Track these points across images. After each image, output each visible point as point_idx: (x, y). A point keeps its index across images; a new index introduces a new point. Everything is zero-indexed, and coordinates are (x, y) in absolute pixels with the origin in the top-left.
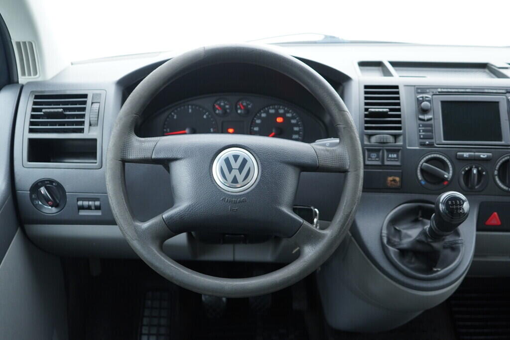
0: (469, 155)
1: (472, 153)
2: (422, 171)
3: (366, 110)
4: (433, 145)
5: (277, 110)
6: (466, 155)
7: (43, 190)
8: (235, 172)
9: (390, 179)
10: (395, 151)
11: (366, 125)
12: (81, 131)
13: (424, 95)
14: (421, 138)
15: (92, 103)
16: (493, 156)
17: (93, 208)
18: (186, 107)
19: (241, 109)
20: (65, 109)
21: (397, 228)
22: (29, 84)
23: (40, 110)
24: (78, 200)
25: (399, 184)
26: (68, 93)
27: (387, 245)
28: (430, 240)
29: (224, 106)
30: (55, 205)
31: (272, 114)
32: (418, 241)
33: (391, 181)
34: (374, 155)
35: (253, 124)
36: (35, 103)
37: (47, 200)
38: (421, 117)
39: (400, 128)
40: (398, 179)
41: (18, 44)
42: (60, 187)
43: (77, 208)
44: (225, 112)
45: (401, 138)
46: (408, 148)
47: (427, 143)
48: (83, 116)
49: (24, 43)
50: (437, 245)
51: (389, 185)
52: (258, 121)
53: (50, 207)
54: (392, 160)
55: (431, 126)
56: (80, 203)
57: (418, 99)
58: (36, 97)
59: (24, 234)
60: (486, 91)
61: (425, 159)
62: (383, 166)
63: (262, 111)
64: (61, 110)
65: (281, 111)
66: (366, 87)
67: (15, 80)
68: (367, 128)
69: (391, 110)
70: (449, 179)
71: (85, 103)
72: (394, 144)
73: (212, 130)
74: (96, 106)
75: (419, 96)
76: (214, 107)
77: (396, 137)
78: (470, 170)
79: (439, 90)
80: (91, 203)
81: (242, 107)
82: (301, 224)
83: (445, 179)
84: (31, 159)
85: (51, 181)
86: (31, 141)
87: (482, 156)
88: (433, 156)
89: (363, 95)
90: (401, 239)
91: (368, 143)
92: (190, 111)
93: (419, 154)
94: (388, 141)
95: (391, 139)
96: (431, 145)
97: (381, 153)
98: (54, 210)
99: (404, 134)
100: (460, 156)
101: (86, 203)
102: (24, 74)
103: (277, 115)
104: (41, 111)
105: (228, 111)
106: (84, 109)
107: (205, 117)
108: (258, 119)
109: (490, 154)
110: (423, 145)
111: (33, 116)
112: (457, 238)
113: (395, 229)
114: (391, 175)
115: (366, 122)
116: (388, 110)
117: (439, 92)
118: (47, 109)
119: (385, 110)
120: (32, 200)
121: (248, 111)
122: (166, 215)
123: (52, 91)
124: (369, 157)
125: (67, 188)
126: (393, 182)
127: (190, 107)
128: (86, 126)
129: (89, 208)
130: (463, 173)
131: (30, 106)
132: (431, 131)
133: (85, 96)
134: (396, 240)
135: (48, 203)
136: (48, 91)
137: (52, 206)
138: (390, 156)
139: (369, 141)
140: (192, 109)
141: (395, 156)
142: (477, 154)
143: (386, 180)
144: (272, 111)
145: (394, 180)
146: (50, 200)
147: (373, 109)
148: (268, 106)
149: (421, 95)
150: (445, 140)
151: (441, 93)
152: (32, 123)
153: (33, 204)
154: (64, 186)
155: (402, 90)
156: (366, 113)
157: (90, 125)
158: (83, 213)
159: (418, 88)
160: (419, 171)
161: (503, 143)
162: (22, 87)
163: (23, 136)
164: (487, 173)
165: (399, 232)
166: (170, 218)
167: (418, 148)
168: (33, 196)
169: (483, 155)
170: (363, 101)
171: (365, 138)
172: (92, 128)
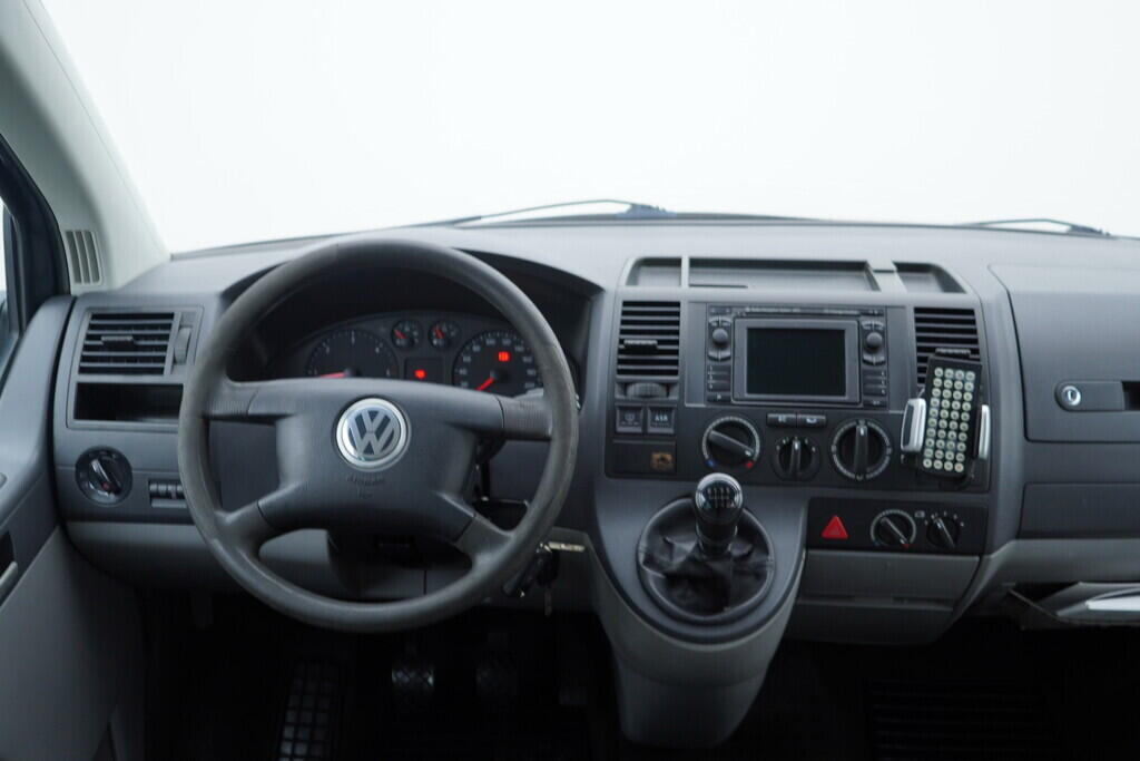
0: (788, 419)
1: (793, 416)
2: (710, 444)
3: (621, 341)
4: (730, 400)
5: (499, 341)
6: (782, 418)
7: (96, 465)
8: (370, 437)
9: (657, 456)
10: (667, 410)
11: (620, 367)
12: (160, 371)
13: (720, 318)
14: (709, 390)
15: (180, 327)
16: (827, 421)
17: (174, 495)
18: (346, 333)
19: (437, 336)
20: (137, 337)
21: (668, 539)
22: (87, 296)
23: (98, 337)
24: (151, 482)
25: (671, 465)
26: (145, 310)
27: (644, 567)
28: (704, 557)
29: (410, 333)
30: (116, 490)
31: (491, 346)
32: (691, 559)
33: (658, 460)
34: (630, 417)
35: (457, 362)
36: (92, 327)
37: (100, 482)
38: (713, 353)
39: (675, 373)
40: (669, 457)
41: (70, 234)
42: (122, 460)
43: (148, 496)
44: (411, 341)
45: (676, 389)
46: (687, 405)
47: (719, 397)
48: (164, 348)
49: (79, 233)
50: (718, 566)
51: (655, 466)
52: (467, 359)
53: (106, 494)
54: (661, 425)
55: (728, 369)
56: (153, 487)
57: (710, 324)
58: (95, 317)
59: (66, 535)
60: (826, 311)
61: (714, 424)
62: (644, 435)
63: (474, 342)
64: (129, 339)
65: (507, 342)
66: (626, 304)
67: (66, 289)
68: (620, 372)
69: (660, 342)
70: (755, 459)
71: (169, 327)
72: (665, 399)
73: (388, 373)
74: (186, 332)
75: (712, 320)
76: (392, 333)
77: (668, 386)
78: (790, 444)
79: (748, 310)
80: (170, 488)
81: (440, 335)
82: (470, 520)
83: (747, 459)
84: (80, 415)
85: (109, 452)
86: (82, 387)
87: (809, 421)
88: (727, 419)
89: (619, 317)
90: (671, 558)
91: (623, 397)
92: (353, 340)
93: (704, 417)
94: (654, 393)
95: (661, 391)
96: (726, 401)
97: (641, 414)
98: (112, 497)
99: (681, 383)
100: (771, 419)
101: (162, 488)
102: (78, 279)
103: (499, 348)
104: (100, 339)
105: (416, 341)
106: (166, 337)
107: (377, 350)
108: (467, 354)
109: (824, 418)
110: (713, 400)
111: (86, 348)
112: (764, 557)
113: (665, 541)
114: (658, 449)
115: (620, 362)
116: (655, 342)
117: (747, 313)
118: (109, 337)
119: (651, 342)
120: (79, 481)
121: (449, 342)
122: (262, 502)
123: (119, 308)
124: (623, 419)
125: (133, 461)
126: (661, 463)
127: (353, 333)
128: (168, 365)
129: (167, 496)
130: (778, 448)
131: (84, 331)
132: (727, 378)
133: (171, 316)
134: (664, 558)
135: (102, 485)
136: (114, 306)
137: (109, 492)
138: (657, 418)
139: (625, 393)
140: (356, 336)
141: (666, 418)
142: (800, 416)
143: (650, 457)
144: (490, 342)
145: (663, 459)
146: (106, 481)
147: (631, 341)
148: (484, 333)
149: (716, 318)
150: (749, 391)
151: (750, 315)
152: (84, 359)
153: (81, 489)
154: (130, 461)
155: (684, 310)
156: (622, 347)
157: (175, 362)
158: (158, 504)
159: (711, 307)
160: (704, 445)
161: (846, 398)
162: (74, 301)
163: (70, 378)
164: (818, 448)
165: (670, 546)
166: (269, 506)
167: (703, 406)
168: (81, 475)
169: (811, 419)
170: (618, 326)
171: (617, 388)
172: (178, 367)
